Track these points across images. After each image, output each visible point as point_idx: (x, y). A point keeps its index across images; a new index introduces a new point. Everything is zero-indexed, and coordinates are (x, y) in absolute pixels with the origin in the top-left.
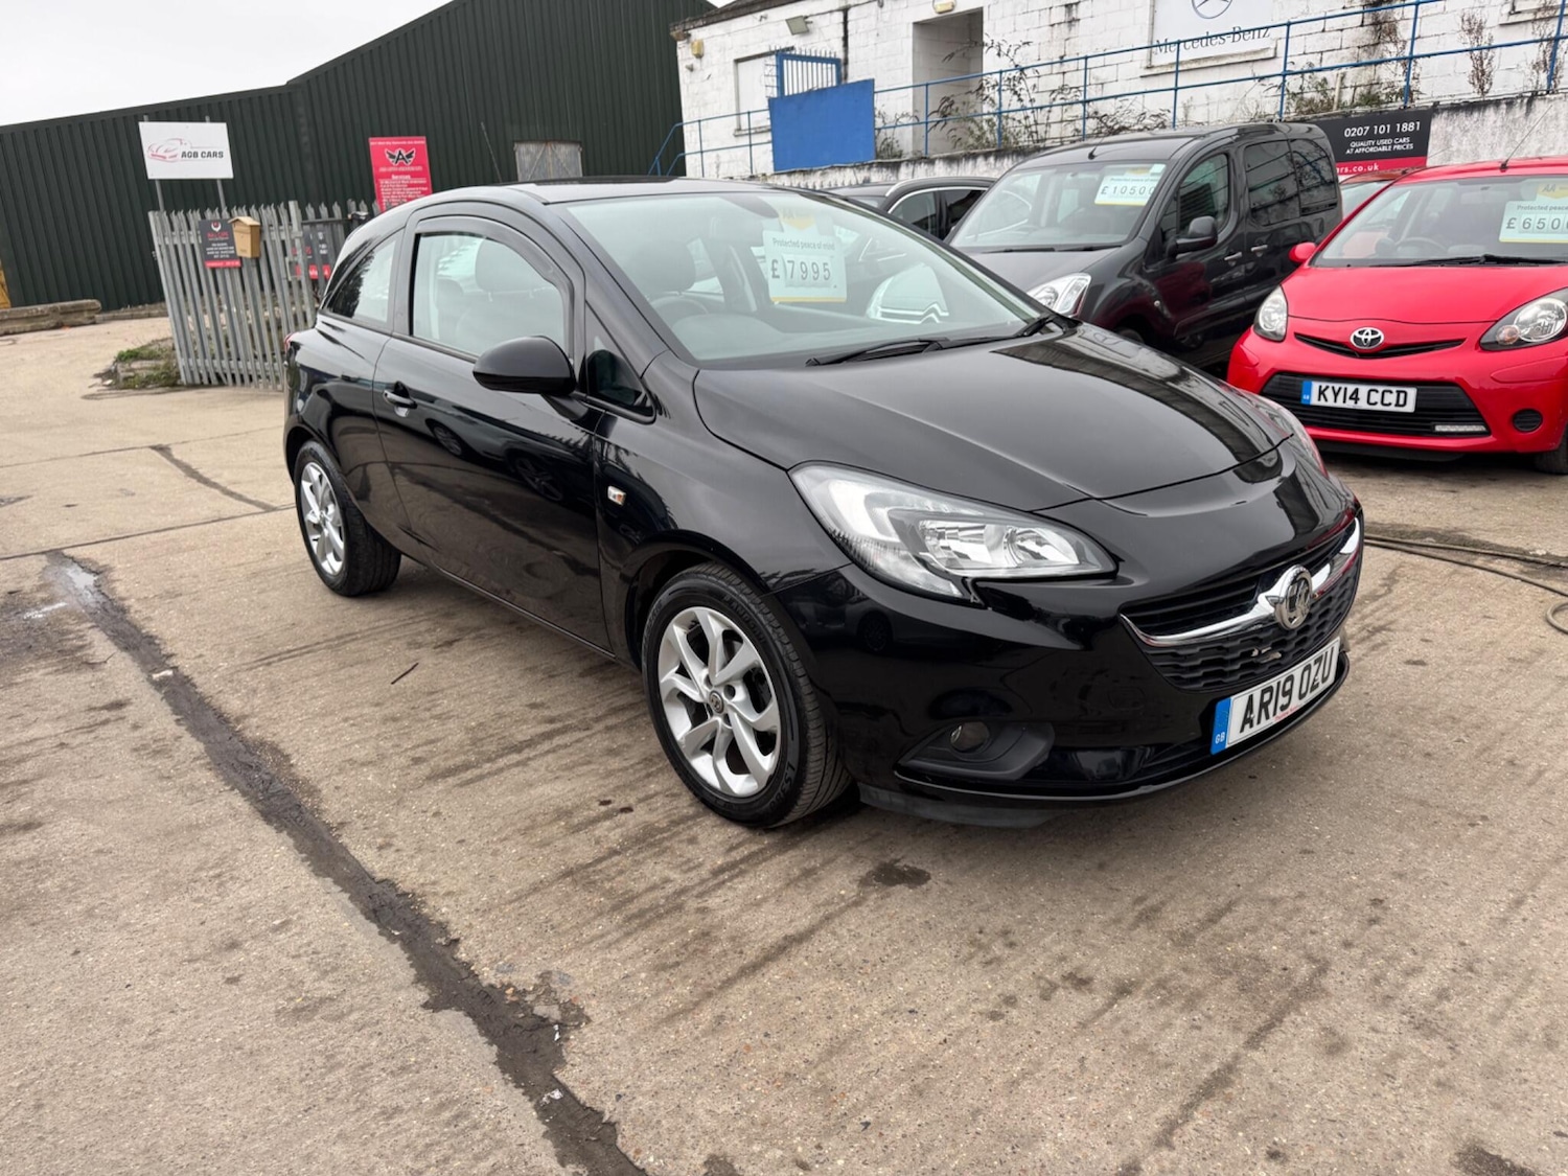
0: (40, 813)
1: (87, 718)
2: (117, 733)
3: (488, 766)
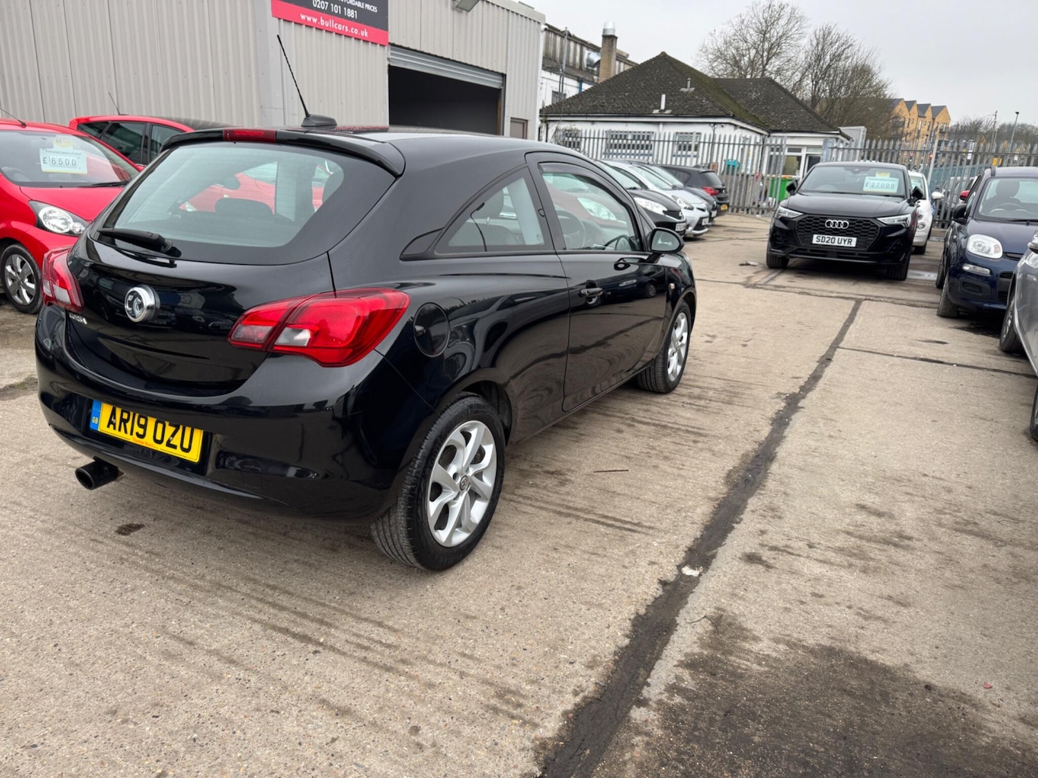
0: (853, 510)
1: (781, 557)
2: (777, 533)
3: (683, 428)
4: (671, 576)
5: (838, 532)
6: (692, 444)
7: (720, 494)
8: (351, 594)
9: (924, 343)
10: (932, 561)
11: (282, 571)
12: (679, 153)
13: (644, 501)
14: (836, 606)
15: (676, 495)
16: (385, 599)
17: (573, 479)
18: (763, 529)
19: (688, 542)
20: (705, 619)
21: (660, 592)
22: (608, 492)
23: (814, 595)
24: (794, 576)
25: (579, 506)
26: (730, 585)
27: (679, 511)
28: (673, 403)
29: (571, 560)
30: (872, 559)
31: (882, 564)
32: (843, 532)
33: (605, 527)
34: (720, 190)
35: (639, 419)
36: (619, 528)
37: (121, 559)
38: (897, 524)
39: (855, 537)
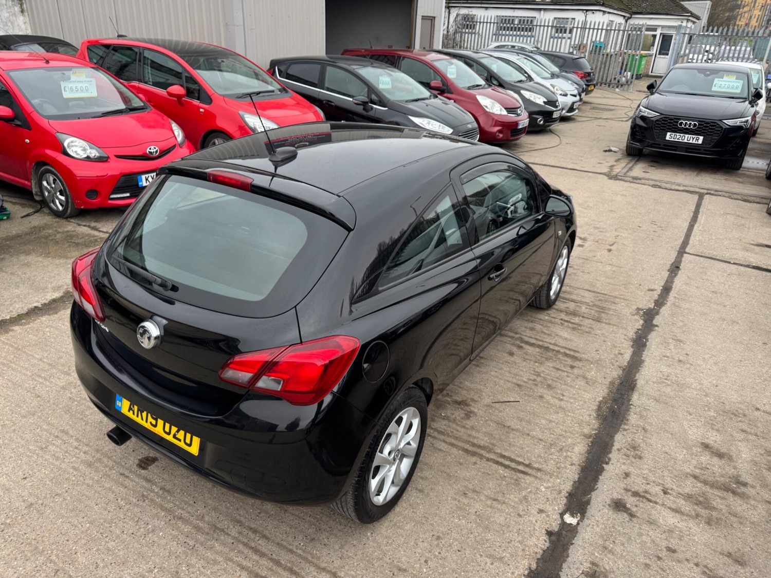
0: (699, 450)
1: (641, 505)
2: (638, 476)
3: (562, 350)
4: (555, 527)
5: (687, 475)
6: (569, 369)
7: (593, 429)
8: (312, 540)
9: (756, 247)
10: (764, 513)
11: (260, 513)
12: (556, 35)
13: (533, 437)
14: (686, 563)
15: (558, 431)
16: (337, 547)
17: (476, 410)
18: (627, 471)
19: (568, 487)
20: (583, 575)
21: (547, 544)
22: (504, 426)
23: (669, 549)
24: (652, 527)
25: (482, 443)
26: (602, 536)
27: (561, 449)
28: (553, 319)
29: (478, 506)
30: (714, 508)
31: (723, 515)
32: (691, 475)
33: (503, 468)
34: (589, 74)
35: (526, 339)
36: (514, 469)
37: (143, 496)
38: (735, 468)
39: (701, 482)
